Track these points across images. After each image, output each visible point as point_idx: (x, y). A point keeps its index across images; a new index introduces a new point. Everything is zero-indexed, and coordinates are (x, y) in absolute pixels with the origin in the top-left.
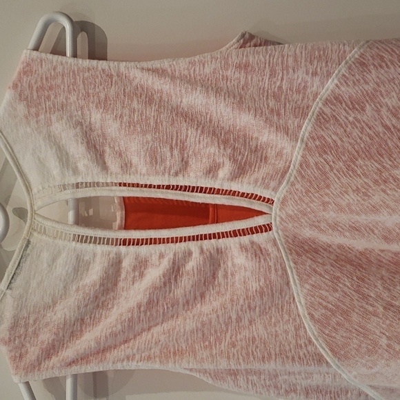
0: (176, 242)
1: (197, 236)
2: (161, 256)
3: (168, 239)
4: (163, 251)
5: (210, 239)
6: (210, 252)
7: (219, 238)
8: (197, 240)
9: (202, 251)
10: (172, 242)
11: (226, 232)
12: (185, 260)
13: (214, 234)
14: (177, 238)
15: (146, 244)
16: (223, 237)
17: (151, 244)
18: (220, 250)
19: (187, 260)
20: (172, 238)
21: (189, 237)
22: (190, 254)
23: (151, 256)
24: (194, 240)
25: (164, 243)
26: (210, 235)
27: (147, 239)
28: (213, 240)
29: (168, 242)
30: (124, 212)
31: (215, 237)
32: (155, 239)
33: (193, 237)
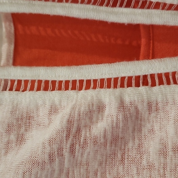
0: (80, 89)
1: (116, 79)
2: (54, 110)
3: (67, 82)
4: (57, 102)
5: (138, 85)
6: (136, 108)
7: (154, 85)
8: (115, 87)
9: (122, 105)
10: (74, 88)
11: (167, 75)
12: (91, 118)
13: (145, 77)
14: (81, 82)
15: (32, 89)
16: (161, 83)
17: (39, 89)
18: (154, 105)
19: (94, 119)
20: (74, 82)
21: (102, 80)
22: (101, 108)
23: (37, 109)
24: (109, 87)
25: (60, 89)
26: (138, 78)
27: (33, 82)
28: (142, 88)
29: (67, 88)
30: (12, 47)
31: (145, 83)
32: (47, 82)
33: (109, 80)
